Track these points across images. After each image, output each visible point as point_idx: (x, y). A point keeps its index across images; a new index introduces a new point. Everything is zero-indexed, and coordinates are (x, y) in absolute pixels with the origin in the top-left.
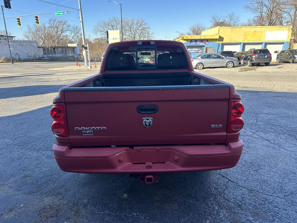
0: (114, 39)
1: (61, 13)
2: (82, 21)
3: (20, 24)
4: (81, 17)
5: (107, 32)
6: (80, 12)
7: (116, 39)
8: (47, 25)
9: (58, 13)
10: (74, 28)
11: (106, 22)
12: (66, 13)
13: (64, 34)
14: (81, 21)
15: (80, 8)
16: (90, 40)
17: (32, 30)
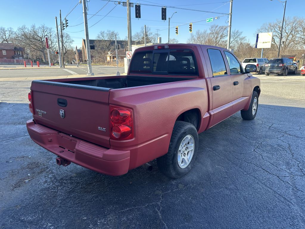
0: (264, 43)
1: (212, 20)
2: (231, 25)
3: (177, 33)
4: (230, 22)
5: (258, 35)
6: (230, 16)
7: (266, 43)
8: (209, 32)
9: (209, 20)
10: (234, 33)
11: (272, 24)
12: (216, 18)
13: (223, 40)
14: (229, 25)
15: (230, 12)
16: (251, 45)
17: (195, 37)
